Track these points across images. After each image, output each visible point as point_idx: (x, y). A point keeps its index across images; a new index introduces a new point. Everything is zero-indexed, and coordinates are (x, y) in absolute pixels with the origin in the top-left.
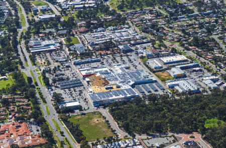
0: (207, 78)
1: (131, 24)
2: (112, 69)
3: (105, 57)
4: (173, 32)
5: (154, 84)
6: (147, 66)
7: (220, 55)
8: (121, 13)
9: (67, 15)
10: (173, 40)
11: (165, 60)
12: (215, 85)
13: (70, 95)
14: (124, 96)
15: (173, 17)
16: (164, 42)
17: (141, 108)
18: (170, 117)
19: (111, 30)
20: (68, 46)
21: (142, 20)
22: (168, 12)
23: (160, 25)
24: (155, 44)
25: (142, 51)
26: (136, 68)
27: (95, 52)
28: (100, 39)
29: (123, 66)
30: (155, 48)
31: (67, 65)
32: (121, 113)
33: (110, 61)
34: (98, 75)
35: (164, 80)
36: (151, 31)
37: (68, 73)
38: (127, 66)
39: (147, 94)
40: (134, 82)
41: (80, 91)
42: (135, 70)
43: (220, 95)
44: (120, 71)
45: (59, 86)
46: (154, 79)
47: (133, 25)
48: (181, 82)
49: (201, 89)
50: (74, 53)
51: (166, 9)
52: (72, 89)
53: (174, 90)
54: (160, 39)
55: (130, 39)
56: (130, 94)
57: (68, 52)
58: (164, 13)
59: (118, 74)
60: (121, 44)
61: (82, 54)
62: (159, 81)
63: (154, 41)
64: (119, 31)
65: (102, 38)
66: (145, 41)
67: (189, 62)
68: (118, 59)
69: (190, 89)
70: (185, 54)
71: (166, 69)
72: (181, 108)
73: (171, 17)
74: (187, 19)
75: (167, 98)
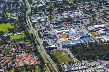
1: (79, 10)
2: (70, 30)
3: (67, 25)
4: (99, 13)
5: (91, 38)
6: (87, 29)
8: (75, 4)
9: (49, 5)
10: (99, 17)
11: (96, 26)
13: (51, 42)
14: (76, 43)
16: (95, 18)
18: (99, 53)
19: (70, 12)
20: (50, 20)
21: (84, 8)
22: (97, 4)
23: (93, 10)
24: (91, 19)
25: (85, 22)
26: (82, 30)
27: (62, 22)
28: (65, 17)
29: (76, 29)
30: (91, 21)
31: (49, 28)
32: (75, 51)
33: (70, 27)
34: (64, 33)
35: (95, 36)
36: (89, 13)
37: (50, 32)
38: (78, 29)
39: (88, 42)
40: (81, 37)
41: (56, 40)
44: (74, 32)
45: (46, 38)
46: (91, 35)
48: (104, 37)
50: (53, 23)
51: (96, 3)
52: (52, 39)
53: (100, 41)
54: (93, 17)
55: (79, 16)
56: (79, 42)
57: (50, 23)
58: (95, 4)
59: (74, 33)
60: (75, 19)
61: (56, 23)
62: (93, 36)
63: (90, 18)
64: (74, 13)
65: (66, 16)
66: (86, 17)
68: (73, 26)
69: (108, 40)
70: (105, 24)
71: (96, 31)
72: (104, 49)
73: (98, 6)
74: (106, 8)
75: (97, 44)
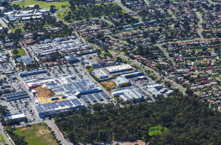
0: (151, 86)
1: (77, 35)
2: (58, 79)
3: (52, 68)
4: (118, 41)
5: (99, 94)
6: (93, 76)
7: (164, 63)
8: (68, 24)
9: (14, 27)
10: (118, 49)
11: (111, 69)
12: (159, 93)
13: (16, 107)
14: (69, 107)
15: (119, 27)
16: (110, 51)
17: (86, 118)
18: (115, 126)
19: (58, 41)
20: (15, 58)
21: (88, 31)
22: (113, 22)
23: (106, 35)
24: (101, 53)
25: (88, 61)
26: (82, 78)
27: (41, 63)
28: (47, 50)
29: (70, 76)
30: (101, 58)
31: (13, 77)
32: (66, 123)
33: (56, 72)
34: (44, 86)
35: (109, 90)
36: (97, 41)
37: (14, 85)
38: (73, 76)
39: (93, 103)
40: (79, 93)
41: (26, 103)
42: (81, 80)
43: (163, 102)
44: (66, 82)
45: (5, 98)
46: (99, 88)
47: (79, 36)
48: (126, 91)
49: (145, 97)
50: (21, 65)
51: (111, 20)
52: (18, 101)
53: (119, 99)
54: (106, 49)
55: (76, 49)
56: (75, 104)
57: (15, 64)
58: (110, 23)
59: (64, 85)
60: (67, 55)
61: (28, 66)
62: (105, 91)
63: (100, 51)
64: (66, 42)
65: (49, 49)
66: (91, 51)
67: (134, 71)
68: (64, 69)
69: (134, 98)
70: (129, 63)
71: (112, 78)
72: (125, 117)
73: (116, 27)
74: (132, 28)
75: (111, 107)
